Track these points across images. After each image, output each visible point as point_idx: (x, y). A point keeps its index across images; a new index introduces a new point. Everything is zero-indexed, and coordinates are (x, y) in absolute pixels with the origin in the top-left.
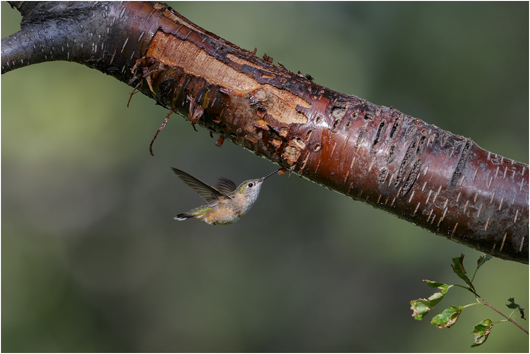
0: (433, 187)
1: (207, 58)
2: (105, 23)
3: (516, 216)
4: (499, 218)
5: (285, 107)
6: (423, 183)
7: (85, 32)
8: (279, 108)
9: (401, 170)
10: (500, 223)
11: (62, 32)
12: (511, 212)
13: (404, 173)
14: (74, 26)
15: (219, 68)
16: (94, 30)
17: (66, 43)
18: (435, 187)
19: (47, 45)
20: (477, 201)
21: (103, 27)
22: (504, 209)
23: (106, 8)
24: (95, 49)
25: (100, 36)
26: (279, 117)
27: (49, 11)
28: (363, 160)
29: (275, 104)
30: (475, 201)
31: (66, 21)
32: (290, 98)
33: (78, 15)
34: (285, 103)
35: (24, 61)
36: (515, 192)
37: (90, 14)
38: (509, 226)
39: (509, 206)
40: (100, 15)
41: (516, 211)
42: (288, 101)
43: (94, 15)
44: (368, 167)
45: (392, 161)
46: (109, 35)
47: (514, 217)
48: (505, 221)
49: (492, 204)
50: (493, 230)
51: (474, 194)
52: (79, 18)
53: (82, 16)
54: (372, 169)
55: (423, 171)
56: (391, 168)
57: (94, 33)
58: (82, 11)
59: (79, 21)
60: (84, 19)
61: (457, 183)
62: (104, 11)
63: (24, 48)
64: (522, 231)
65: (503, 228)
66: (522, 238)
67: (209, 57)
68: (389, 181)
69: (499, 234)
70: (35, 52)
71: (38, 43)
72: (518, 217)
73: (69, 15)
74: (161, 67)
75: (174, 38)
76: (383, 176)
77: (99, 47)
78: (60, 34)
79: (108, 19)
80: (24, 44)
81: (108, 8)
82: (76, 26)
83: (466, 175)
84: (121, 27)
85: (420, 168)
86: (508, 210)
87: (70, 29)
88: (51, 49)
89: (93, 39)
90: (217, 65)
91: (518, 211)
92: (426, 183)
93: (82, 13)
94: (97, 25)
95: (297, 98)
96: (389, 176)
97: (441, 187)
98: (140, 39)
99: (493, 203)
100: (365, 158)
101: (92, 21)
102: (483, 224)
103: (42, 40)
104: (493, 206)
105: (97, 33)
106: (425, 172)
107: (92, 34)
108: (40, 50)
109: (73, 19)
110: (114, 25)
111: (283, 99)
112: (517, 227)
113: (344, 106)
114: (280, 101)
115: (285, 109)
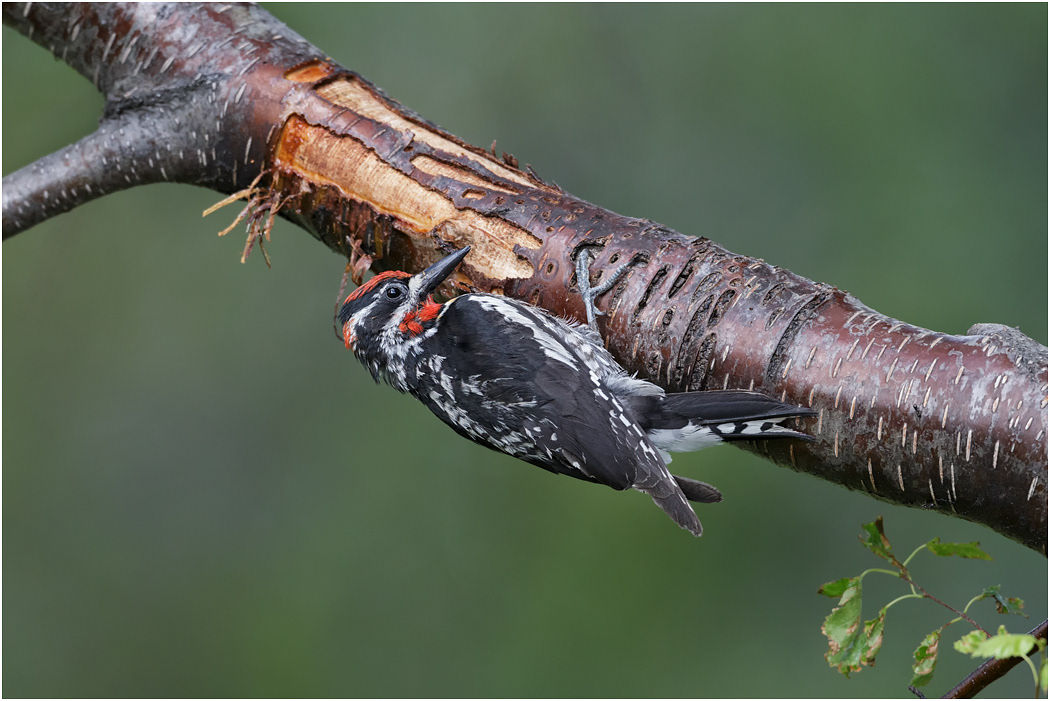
0: (740, 383)
1: (378, 168)
2: (212, 114)
3: (880, 429)
4: (852, 433)
5: (497, 249)
6: (724, 377)
7: (184, 130)
8: (487, 251)
9: (681, 354)
10: (856, 442)
11: (147, 132)
12: (871, 423)
13: (688, 359)
14: (165, 120)
15: (395, 183)
16: (196, 126)
17: (154, 151)
18: (743, 381)
19: (124, 158)
20: (813, 404)
21: (210, 120)
22: (859, 416)
23: (214, 85)
24: (203, 160)
25: (207, 137)
26: (487, 268)
27: (128, 95)
28: (622, 340)
29: (478, 246)
30: (810, 404)
31: (153, 113)
32: (506, 233)
33: (169, 100)
34: (497, 242)
35: (91, 187)
36: (878, 384)
37: (188, 98)
38: (871, 446)
39: (867, 411)
40: (204, 99)
41: (878, 419)
42: (503, 238)
43: (194, 100)
44: (631, 353)
45: (666, 338)
46: (221, 133)
47: (877, 430)
48: (864, 438)
49: (837, 409)
50: (848, 455)
51: (807, 392)
52: (173, 107)
53: (175, 103)
54: (637, 354)
55: (720, 354)
56: (665, 352)
57: (198, 132)
58: (175, 94)
59: (173, 111)
60: (179, 107)
61: (779, 374)
62: (210, 91)
63: (88, 165)
64: (894, 454)
65: (863, 451)
66: (896, 467)
67: (381, 164)
68: (666, 376)
69: (859, 462)
70: (106, 171)
71: (109, 154)
72: (883, 430)
73: (155, 102)
74: (305, 188)
75: (327, 134)
76: (655, 366)
77: (209, 157)
78: (143, 137)
79: (216, 105)
80: (89, 158)
81: (218, 85)
82: (168, 120)
83: (795, 359)
84: (239, 117)
85: (713, 349)
86: (866, 418)
87: (159, 127)
88: (132, 164)
89: (196, 143)
90: (393, 179)
91: (881, 419)
92: (728, 375)
93: (176, 96)
94: (201, 117)
95: (519, 233)
96: (665, 366)
97: (752, 383)
98: (268, 139)
99: (839, 406)
100: (623, 336)
101: (192, 110)
102: (831, 446)
103: (116, 148)
104: (841, 412)
105: (202, 131)
106: (724, 357)
107: (194, 134)
108: (114, 167)
109: (164, 108)
110: (228, 115)
111: (494, 235)
112: (885, 448)
113: (600, 242)
114: (487, 240)
115: (498, 253)
